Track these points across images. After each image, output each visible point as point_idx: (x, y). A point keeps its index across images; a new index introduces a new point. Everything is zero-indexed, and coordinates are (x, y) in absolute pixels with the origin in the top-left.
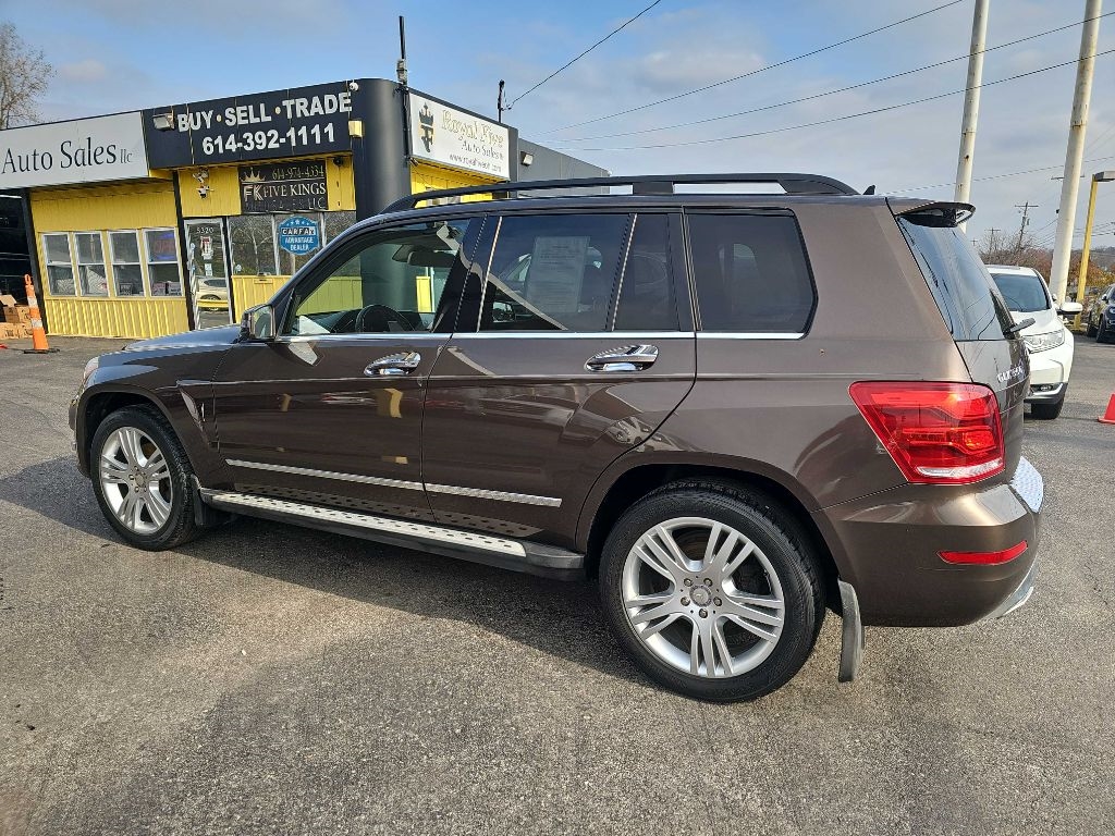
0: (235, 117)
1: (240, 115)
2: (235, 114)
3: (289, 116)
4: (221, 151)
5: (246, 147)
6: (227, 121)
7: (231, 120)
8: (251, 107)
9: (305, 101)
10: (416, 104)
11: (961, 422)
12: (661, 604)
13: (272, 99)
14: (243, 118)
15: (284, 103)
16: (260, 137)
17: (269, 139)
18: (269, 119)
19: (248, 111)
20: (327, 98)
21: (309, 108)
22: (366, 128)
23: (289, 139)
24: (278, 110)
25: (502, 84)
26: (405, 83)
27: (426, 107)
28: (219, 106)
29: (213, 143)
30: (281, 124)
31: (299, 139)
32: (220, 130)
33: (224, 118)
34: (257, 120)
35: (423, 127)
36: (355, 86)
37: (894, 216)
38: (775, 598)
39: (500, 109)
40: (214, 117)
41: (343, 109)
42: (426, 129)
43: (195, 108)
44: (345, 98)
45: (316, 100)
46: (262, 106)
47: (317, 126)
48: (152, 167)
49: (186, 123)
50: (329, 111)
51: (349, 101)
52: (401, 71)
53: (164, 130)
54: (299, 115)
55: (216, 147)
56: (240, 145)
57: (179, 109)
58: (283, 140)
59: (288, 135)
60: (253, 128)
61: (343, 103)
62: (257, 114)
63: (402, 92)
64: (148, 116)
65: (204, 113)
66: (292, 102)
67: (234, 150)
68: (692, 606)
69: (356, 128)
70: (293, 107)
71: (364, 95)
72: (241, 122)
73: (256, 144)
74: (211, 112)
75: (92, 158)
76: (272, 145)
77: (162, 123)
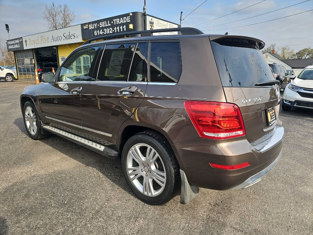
0: (102, 25)
1: (103, 24)
2: (102, 24)
3: (115, 24)
4: (99, 34)
5: (104, 33)
6: (100, 26)
7: (101, 26)
8: (106, 22)
9: (119, 19)
10: (148, 19)
11: (223, 116)
12: (136, 170)
13: (111, 19)
14: (104, 25)
15: (114, 20)
16: (108, 30)
17: (110, 30)
18: (110, 25)
19: (105, 23)
20: (124, 18)
21: (120, 21)
22: (134, 26)
23: (115, 30)
24: (112, 22)
25: (182, 12)
26: (145, 13)
27: (152, 19)
28: (98, 22)
29: (97, 32)
30: (113, 26)
31: (117, 30)
32: (98, 28)
33: (100, 25)
34: (107, 25)
35: (150, 25)
36: (131, 14)
37: (210, 41)
38: (164, 173)
39: (181, 20)
40: (97, 25)
41: (128, 21)
42: (151, 26)
43: (93, 23)
44: (129, 18)
45: (121, 19)
46: (108, 21)
47: (122, 26)
48: (83, 39)
49: (91, 27)
50: (124, 22)
51: (129, 19)
52: (144, 9)
53: (86, 29)
54: (117, 23)
55: (98, 33)
56: (103, 32)
57: (89, 23)
58: (113, 31)
59: (114, 29)
60: (106, 28)
61: (128, 20)
62: (107, 24)
63: (144, 15)
64: (82, 25)
65: (95, 24)
66: (115, 20)
67: (102, 34)
68: (144, 172)
69: (131, 26)
70: (116, 21)
71: (134, 17)
72: (104, 26)
73: (107, 32)
74: (96, 24)
75: (70, 37)
76: (111, 32)
77: (85, 27)
